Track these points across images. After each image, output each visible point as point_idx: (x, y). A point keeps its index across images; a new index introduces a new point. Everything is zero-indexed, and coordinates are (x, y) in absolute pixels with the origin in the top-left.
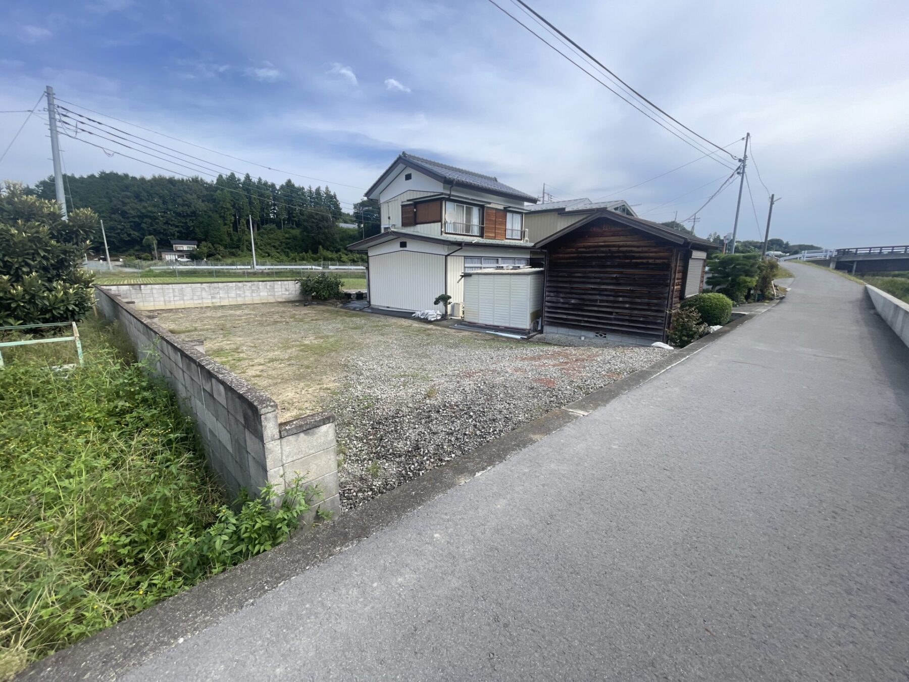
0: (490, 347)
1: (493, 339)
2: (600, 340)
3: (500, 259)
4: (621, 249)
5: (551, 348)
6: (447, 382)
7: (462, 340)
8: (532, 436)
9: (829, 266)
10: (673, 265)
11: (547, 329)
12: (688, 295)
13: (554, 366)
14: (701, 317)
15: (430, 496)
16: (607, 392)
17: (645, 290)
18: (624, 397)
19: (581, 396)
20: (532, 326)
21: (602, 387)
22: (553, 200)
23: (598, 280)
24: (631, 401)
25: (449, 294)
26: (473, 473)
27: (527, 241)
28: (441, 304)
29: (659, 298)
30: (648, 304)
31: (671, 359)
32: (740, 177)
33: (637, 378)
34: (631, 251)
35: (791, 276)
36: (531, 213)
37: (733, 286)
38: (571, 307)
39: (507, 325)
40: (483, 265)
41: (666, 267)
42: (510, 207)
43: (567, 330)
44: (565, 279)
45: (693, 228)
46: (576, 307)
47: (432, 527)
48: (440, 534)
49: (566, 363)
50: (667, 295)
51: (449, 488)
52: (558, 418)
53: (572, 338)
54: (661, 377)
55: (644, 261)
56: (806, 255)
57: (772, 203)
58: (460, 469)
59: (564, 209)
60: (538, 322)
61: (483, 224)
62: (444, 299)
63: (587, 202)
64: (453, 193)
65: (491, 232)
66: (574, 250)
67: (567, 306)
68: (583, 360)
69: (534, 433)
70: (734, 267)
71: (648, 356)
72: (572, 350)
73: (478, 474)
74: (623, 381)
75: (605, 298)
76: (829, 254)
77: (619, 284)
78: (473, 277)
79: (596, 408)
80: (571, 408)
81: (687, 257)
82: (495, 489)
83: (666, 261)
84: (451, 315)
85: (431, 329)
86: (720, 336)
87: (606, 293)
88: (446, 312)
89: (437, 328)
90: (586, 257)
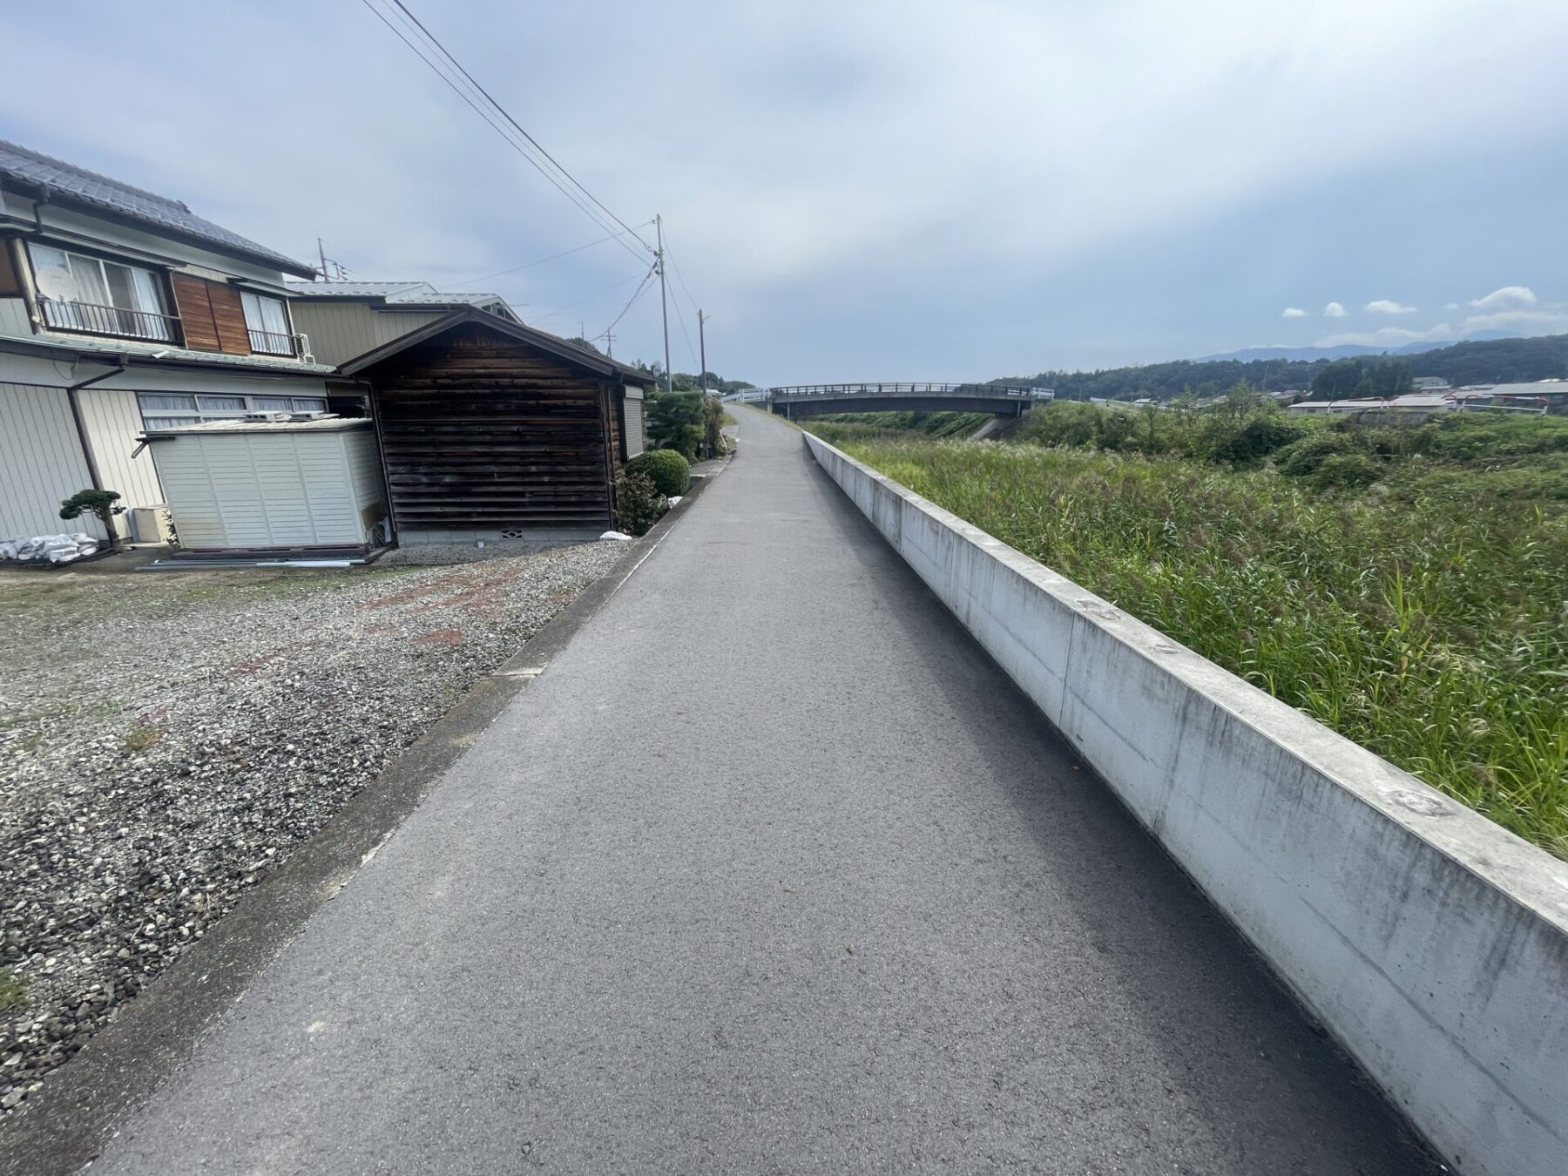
0: (282, 595)
1: (284, 578)
2: (511, 544)
3: (249, 400)
4: (516, 381)
5: (428, 573)
6: (185, 699)
7: (191, 594)
8: (456, 742)
9: (766, 409)
10: (603, 409)
11: (404, 538)
12: (631, 456)
13: (447, 604)
14: (656, 486)
15: (258, 960)
16: (560, 626)
17: (570, 451)
18: (589, 627)
19: (519, 645)
20: (370, 536)
21: (548, 621)
22: (351, 278)
23: (488, 438)
24: (601, 631)
25: (107, 486)
26: (354, 860)
27: (309, 360)
28: (88, 516)
29: (593, 463)
30: (579, 474)
31: (634, 555)
32: (660, 279)
33: (597, 592)
34: (536, 386)
35: (735, 423)
36: (303, 300)
37: (679, 438)
38: (445, 490)
39: (311, 542)
40: (202, 414)
41: (594, 412)
42: (245, 280)
43: (448, 533)
44: (424, 439)
45: (609, 350)
46: (454, 490)
47: (293, 1020)
48: (323, 1019)
49: (470, 594)
50: (603, 457)
51: (307, 918)
52: (492, 693)
53: (460, 547)
54: (631, 582)
55: (559, 402)
56: (744, 395)
57: (701, 323)
58: (317, 869)
59: (382, 299)
60: (382, 528)
61: (173, 311)
62: (98, 501)
63: (426, 289)
64: (45, 222)
65: (207, 335)
66: (428, 381)
67: (437, 489)
68: (499, 583)
69: (459, 735)
70: (677, 411)
71: (601, 556)
72: (467, 569)
73: (367, 859)
74: (578, 603)
75: (505, 469)
76: (765, 394)
77: (526, 444)
78: (181, 441)
79: (551, 657)
80: (510, 668)
81: (620, 397)
82: (417, 867)
83: (592, 402)
84: (131, 540)
85: (72, 584)
86: (684, 511)
87: (506, 460)
88: (112, 534)
89: (93, 577)
90: (454, 396)
